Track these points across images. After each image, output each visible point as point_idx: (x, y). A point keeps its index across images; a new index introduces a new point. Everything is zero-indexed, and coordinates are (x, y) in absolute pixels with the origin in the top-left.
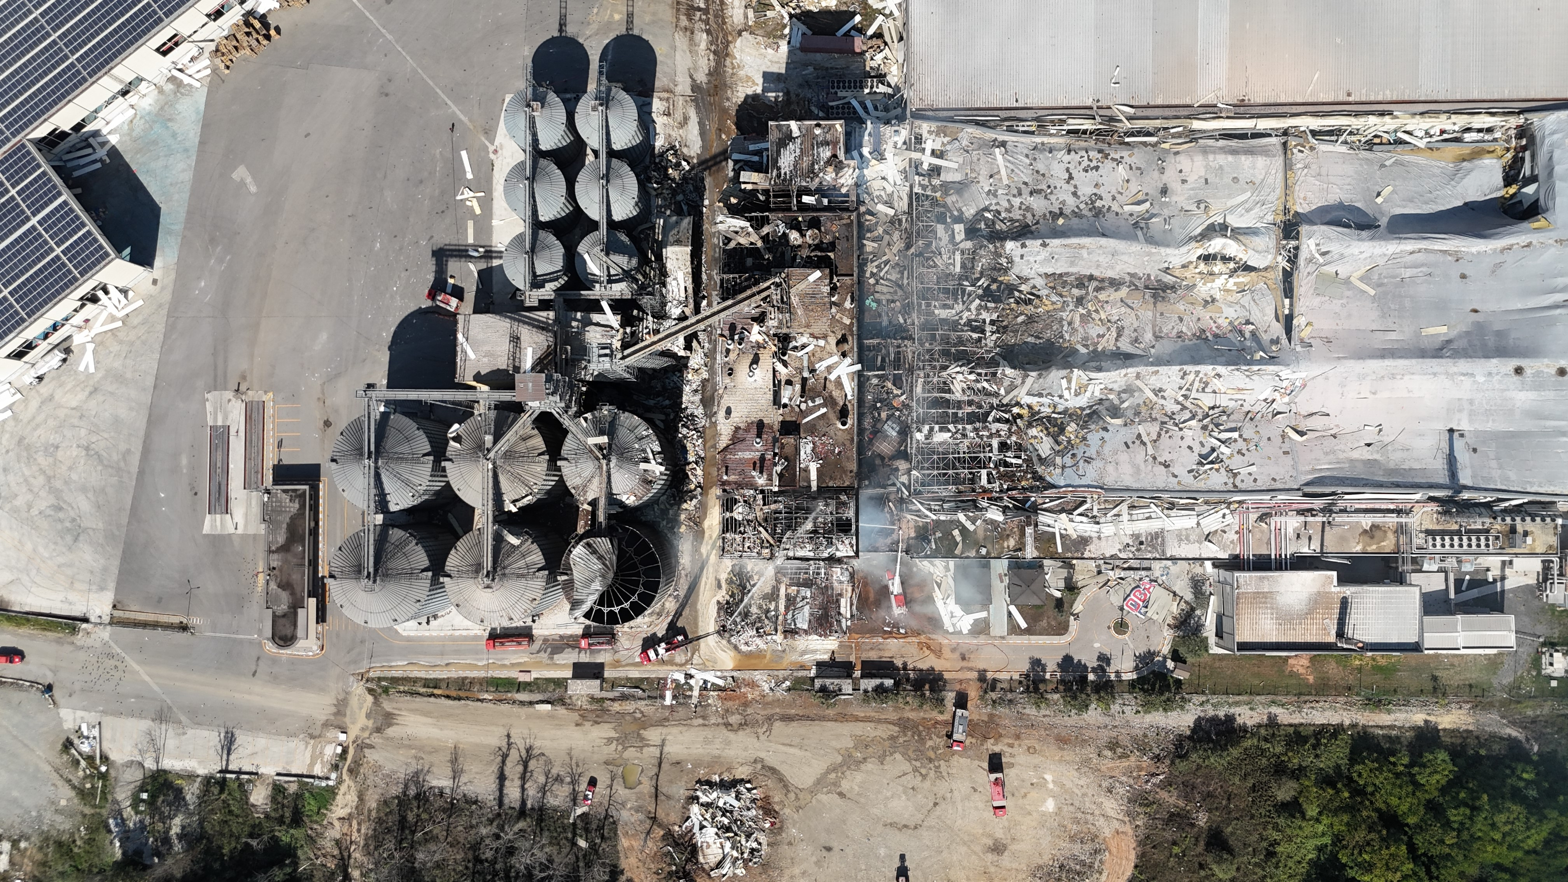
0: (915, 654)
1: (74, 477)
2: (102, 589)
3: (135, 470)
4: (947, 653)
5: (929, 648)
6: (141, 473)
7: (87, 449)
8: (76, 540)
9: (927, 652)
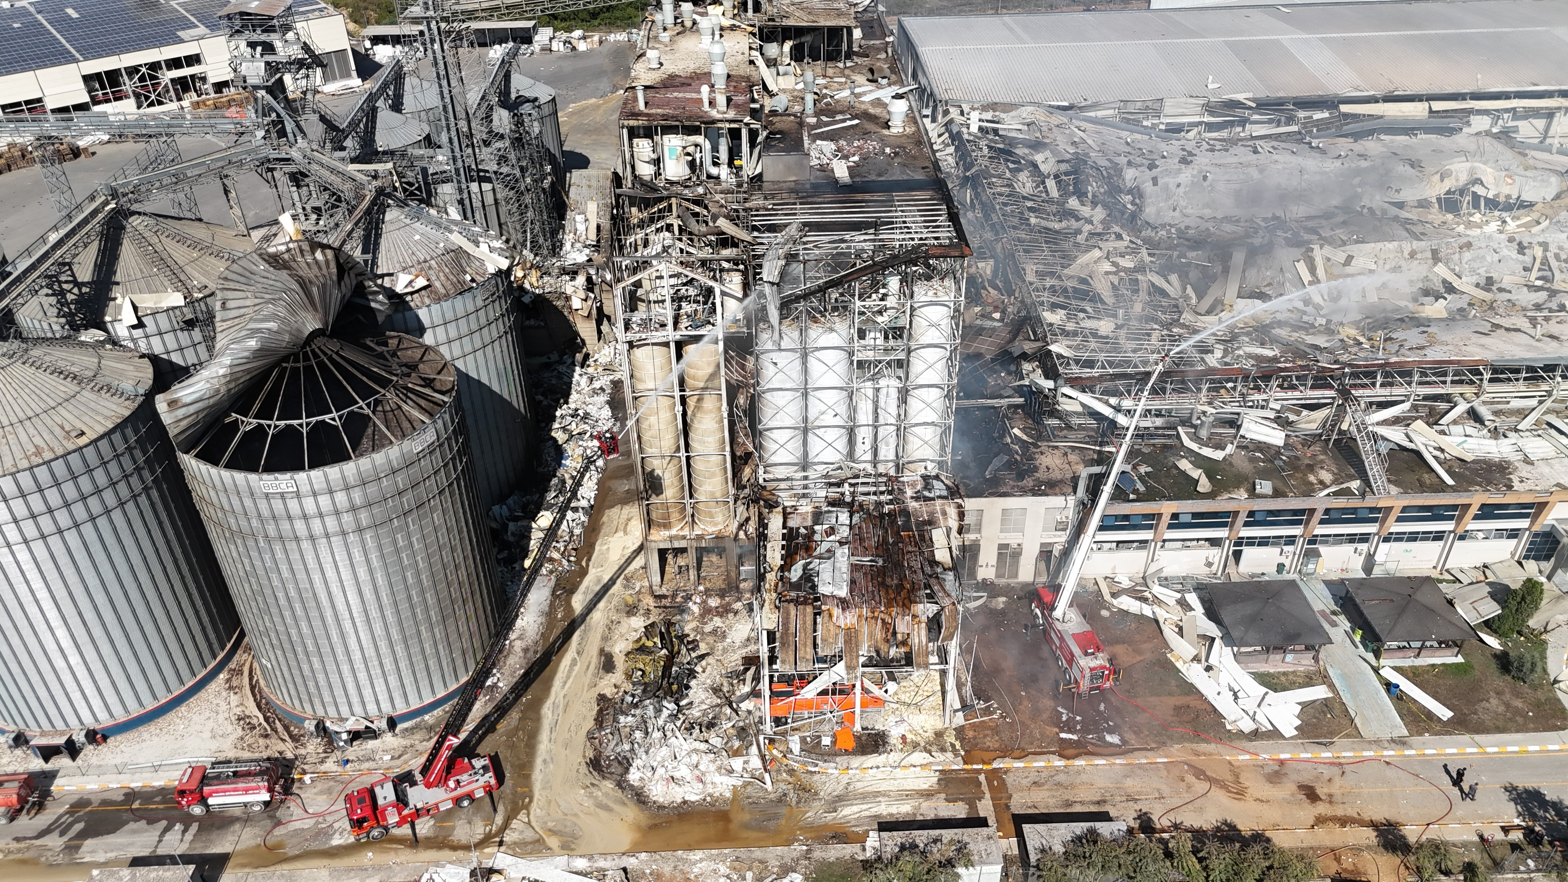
0: (1166, 791)
4: (1257, 787)
5: (1200, 774)
9: (1201, 786)
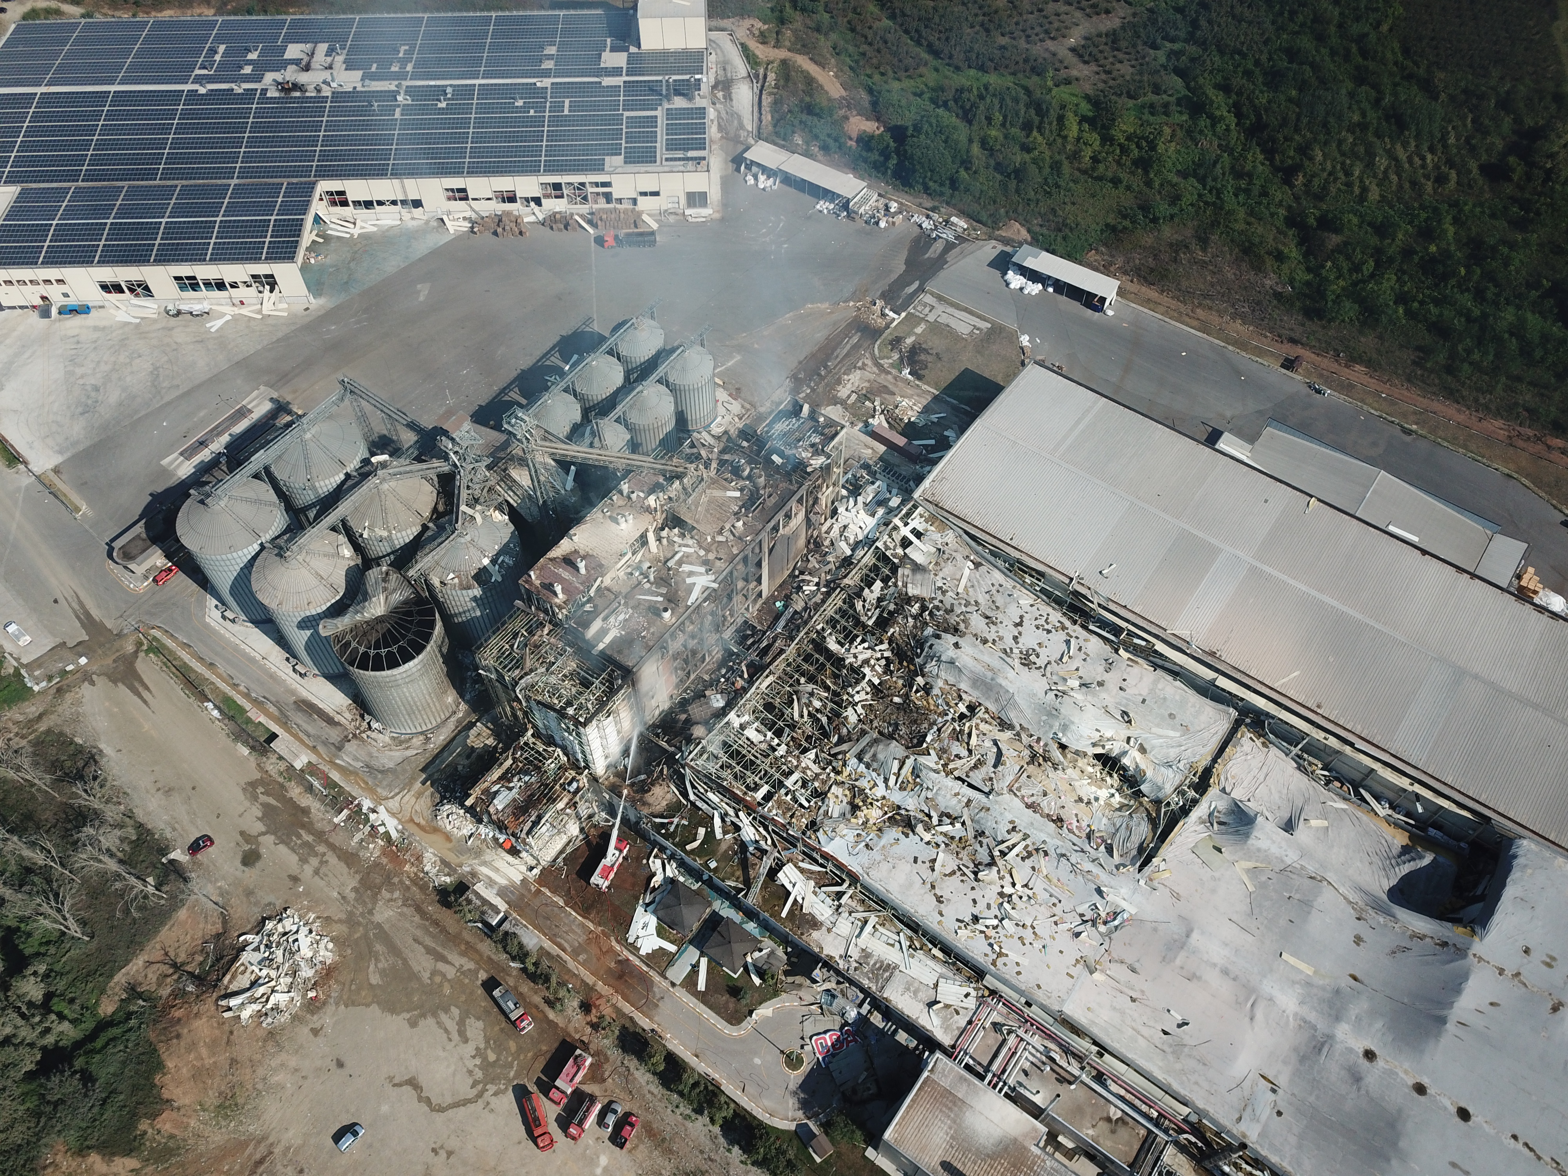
1: (128, 379)
2: (60, 452)
3: (167, 399)
5: (598, 943)
6: (168, 403)
7: (156, 369)
8: (82, 414)
9: (593, 946)
